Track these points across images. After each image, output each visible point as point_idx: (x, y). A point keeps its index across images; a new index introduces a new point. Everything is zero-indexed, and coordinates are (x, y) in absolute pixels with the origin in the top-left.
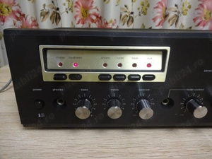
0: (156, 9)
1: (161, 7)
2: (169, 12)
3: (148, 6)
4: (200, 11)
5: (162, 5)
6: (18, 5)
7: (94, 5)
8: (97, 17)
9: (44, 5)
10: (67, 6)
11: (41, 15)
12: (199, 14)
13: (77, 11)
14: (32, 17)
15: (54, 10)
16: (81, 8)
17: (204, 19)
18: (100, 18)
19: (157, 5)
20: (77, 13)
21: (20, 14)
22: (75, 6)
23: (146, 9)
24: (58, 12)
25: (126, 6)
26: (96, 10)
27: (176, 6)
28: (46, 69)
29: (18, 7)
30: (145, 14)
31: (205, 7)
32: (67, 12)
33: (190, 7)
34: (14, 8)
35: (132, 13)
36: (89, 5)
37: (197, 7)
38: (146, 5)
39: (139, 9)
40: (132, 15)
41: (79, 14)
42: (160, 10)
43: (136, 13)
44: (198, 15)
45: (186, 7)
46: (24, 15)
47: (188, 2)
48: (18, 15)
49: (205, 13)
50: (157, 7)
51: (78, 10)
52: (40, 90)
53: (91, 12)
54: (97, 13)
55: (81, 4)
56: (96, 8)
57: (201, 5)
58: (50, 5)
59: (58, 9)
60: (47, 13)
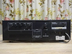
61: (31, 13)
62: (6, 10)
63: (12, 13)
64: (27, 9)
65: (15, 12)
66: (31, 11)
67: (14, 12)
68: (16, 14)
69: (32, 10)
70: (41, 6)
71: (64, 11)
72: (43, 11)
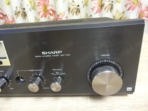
2: (104, 2)
7: (50, 3)
8: (53, 11)
9: (17, 7)
11: (15, 14)
14: (11, 16)
15: (22, 10)
16: (43, 6)
17: (132, 5)
18: (55, 12)
20: (40, 10)
21: (3, 15)
22: (38, 6)
23: (87, 2)
24: (24, 11)
25: (73, 1)
26: (51, 7)
30: (87, 6)
32: (31, 10)
35: (78, 6)
39: (82, 2)
41: (42, 10)
42: (96, 2)
43: (81, 6)
46: (6, 15)
48: (1, 16)
51: (40, 8)
53: (49, 8)
54: (53, 8)
55: (42, 4)
56: (51, 5)
59: (24, 9)
60: (19, 12)
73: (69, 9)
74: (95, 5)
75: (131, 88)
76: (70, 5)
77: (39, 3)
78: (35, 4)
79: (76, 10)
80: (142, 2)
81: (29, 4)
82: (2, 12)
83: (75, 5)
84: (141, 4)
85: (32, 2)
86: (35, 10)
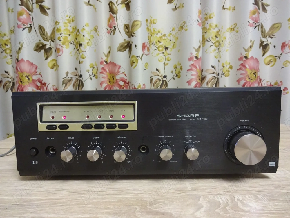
0: (189, 72)
1: (195, 69)
2: (206, 74)
3: (181, 69)
4: (243, 72)
5: (196, 67)
6: (39, 74)
7: (121, 70)
8: (125, 82)
9: (67, 73)
10: (90, 73)
11: (63, 83)
12: (241, 74)
13: (103, 78)
14: (54, 86)
15: (77, 77)
16: (108, 74)
17: (249, 80)
18: (128, 83)
19: (190, 68)
20: (103, 80)
21: (41, 83)
22: (101, 73)
23: (180, 72)
24: (81, 79)
25: (157, 70)
26: (123, 76)
27: (213, 67)
28: (41, 121)
29: (39, 76)
30: (179, 77)
31: (247, 66)
32: (91, 79)
33: (231, 68)
34: (35, 77)
35: (165, 77)
36: (117, 70)
37: (239, 67)
38: (179, 68)
39: (172, 72)
40: (164, 79)
41: (106, 80)
42: (194, 72)
43: (169, 77)
44: (242, 76)
45: (227, 68)
46: (45, 84)
47: (228, 62)
48: (39, 84)
49: (249, 73)
50: (190, 70)
51: (104, 76)
52: (35, 139)
53: (118, 77)
54: (125, 78)
55: (107, 70)
56: (123, 73)
57: (242, 64)
58: (73, 72)
59: (81, 76)
60: (70, 80)
61: (127, 39)
62: (19, 27)
63: (45, 39)
64: (109, 20)
65: (57, 35)
66: (127, 27)
67: (53, 32)
68: (64, 44)
69: (133, 25)
70: (172, 6)
71: (275, 27)
72: (182, 28)
73: (152, 80)
74: (193, 77)
75: (274, 163)
76: (152, 75)
77: (103, 68)
78: (97, 70)
79: (161, 82)
80: (261, 77)
81: (91, 70)
82: (41, 78)
83: (160, 74)
84: (261, 80)
85: (95, 67)
86: (97, 78)
